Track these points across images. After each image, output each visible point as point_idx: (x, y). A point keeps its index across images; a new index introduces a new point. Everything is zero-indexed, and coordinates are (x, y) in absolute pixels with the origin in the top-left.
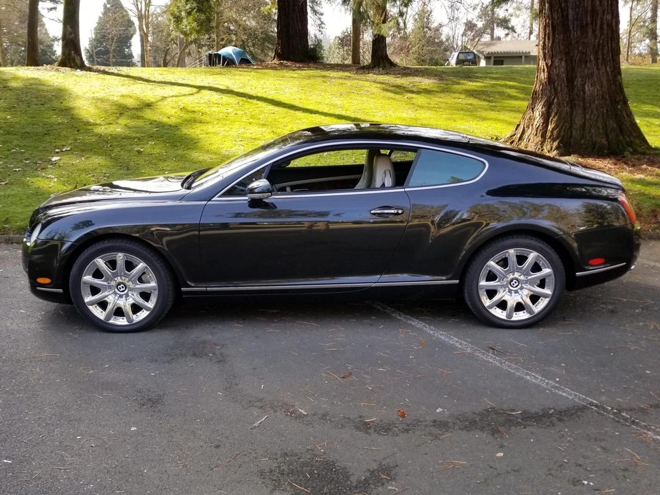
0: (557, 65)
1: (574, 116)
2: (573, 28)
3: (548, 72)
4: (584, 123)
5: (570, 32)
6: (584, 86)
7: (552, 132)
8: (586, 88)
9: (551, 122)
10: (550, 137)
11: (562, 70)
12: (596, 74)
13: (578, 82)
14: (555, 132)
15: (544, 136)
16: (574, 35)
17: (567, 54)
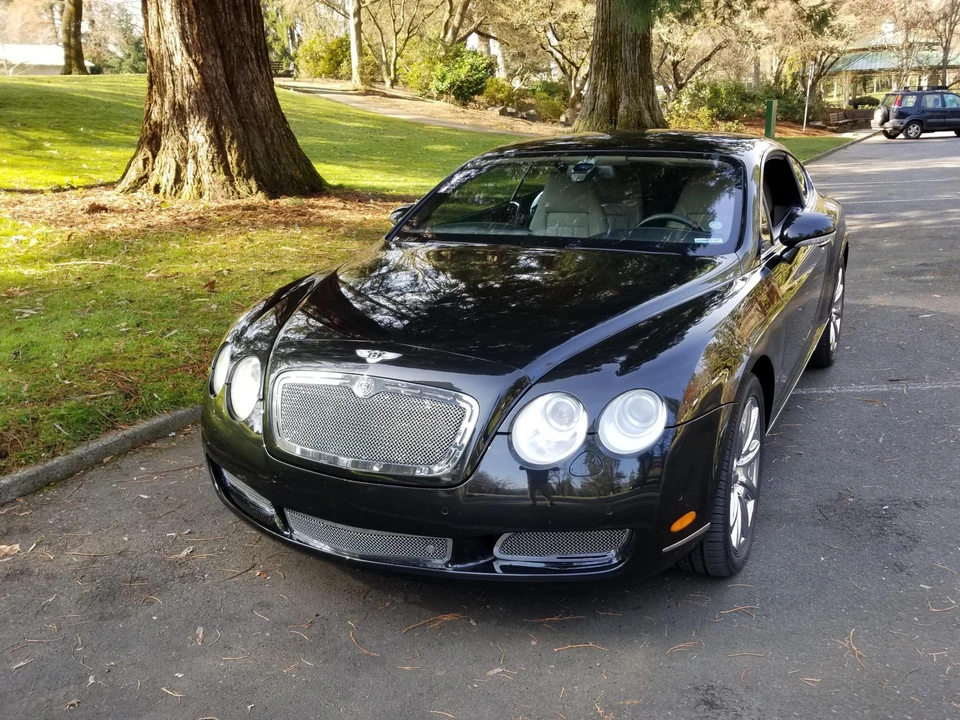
0: (211, 63)
1: (251, 140)
2: (224, 8)
3: (201, 73)
4: (267, 150)
5: (220, 13)
6: (252, 97)
7: (238, 165)
8: (256, 99)
9: (230, 151)
10: (239, 174)
11: (220, 72)
12: (260, 79)
13: (242, 89)
14: (243, 165)
15: (227, 171)
16: (226, 20)
17: (222, 47)
